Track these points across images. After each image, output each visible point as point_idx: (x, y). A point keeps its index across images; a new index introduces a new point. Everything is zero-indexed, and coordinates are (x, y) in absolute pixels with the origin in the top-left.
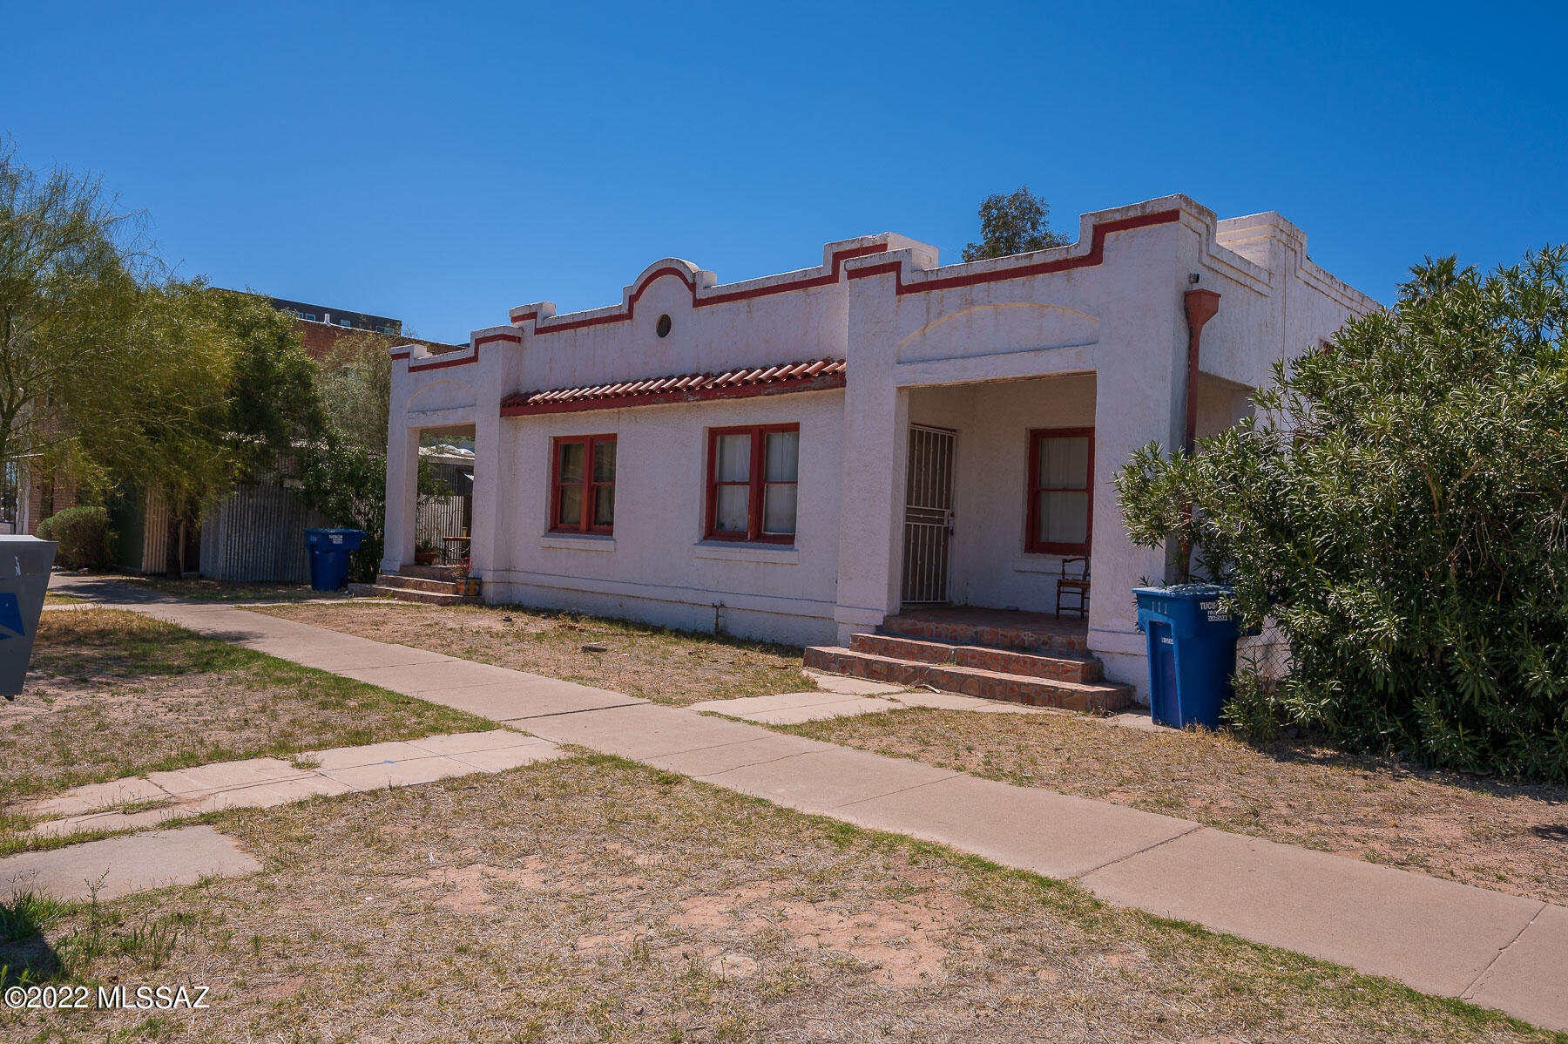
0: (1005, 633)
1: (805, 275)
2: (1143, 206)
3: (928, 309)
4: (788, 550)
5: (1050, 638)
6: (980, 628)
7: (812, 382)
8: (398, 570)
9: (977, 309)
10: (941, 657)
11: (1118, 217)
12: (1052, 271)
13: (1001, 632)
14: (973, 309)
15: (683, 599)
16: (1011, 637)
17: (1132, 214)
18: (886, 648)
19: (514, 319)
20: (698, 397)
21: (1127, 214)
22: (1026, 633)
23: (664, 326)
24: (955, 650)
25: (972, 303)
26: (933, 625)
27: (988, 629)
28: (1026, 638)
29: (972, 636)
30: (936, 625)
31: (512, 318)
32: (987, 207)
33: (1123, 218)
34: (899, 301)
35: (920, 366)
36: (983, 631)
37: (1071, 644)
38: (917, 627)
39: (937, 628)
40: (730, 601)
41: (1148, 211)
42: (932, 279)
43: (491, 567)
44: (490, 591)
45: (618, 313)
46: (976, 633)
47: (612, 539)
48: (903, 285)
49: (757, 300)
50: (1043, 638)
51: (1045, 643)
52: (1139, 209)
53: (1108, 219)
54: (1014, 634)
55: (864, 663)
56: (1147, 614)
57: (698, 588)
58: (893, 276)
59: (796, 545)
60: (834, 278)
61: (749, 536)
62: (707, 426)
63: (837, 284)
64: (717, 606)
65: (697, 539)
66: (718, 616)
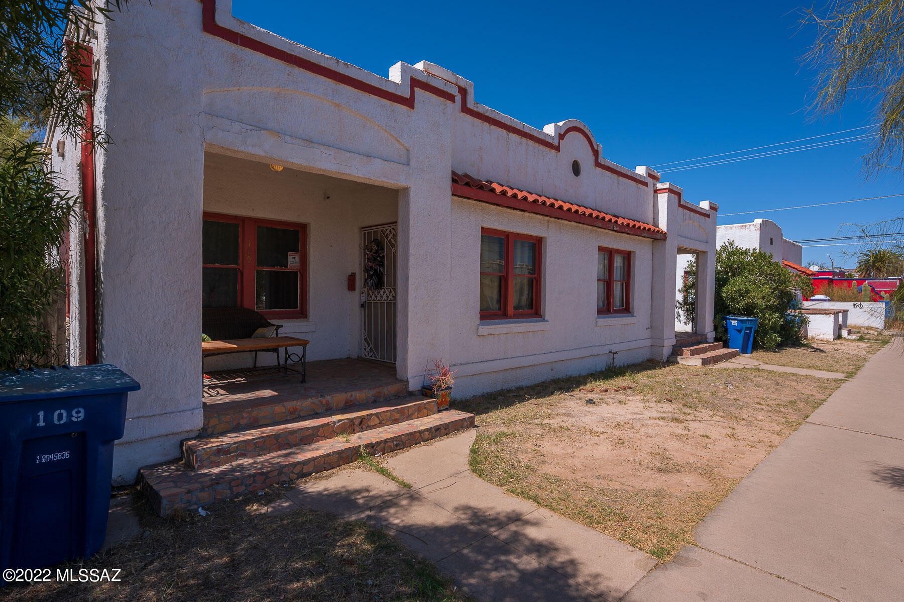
3: (683, 216)
4: (632, 316)
6: (692, 338)
10: (707, 350)
13: (696, 338)
18: (697, 352)
23: (576, 168)
25: (691, 219)
33: (712, 206)
35: (683, 239)
45: (551, 141)
47: (545, 320)
48: (680, 204)
56: (745, 325)
57: (598, 345)
58: (677, 198)
59: (635, 314)
60: (647, 184)
61: (612, 311)
62: (599, 245)
63: (647, 188)
64: (613, 353)
65: (596, 315)
66: (614, 358)
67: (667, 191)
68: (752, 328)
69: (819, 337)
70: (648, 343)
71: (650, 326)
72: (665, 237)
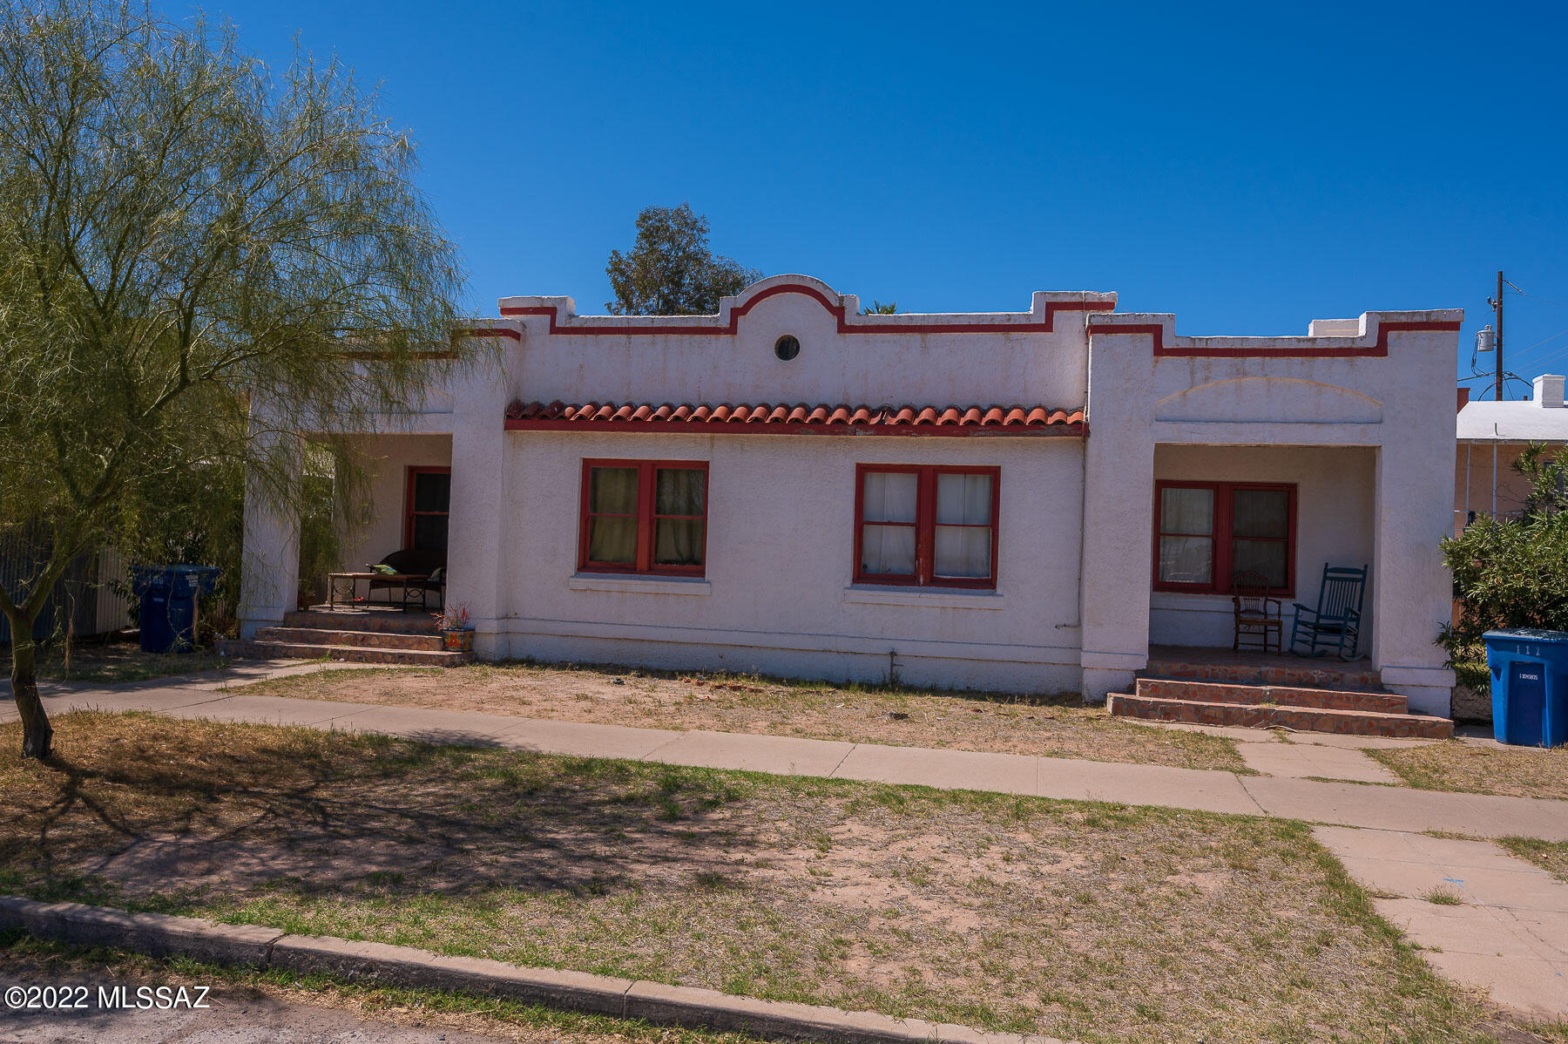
0: (1293, 672)
1: (1009, 320)
2: (1428, 314)
3: (1192, 373)
4: (989, 595)
5: (1342, 675)
6: (1264, 669)
8: (282, 618)
9: (1249, 380)
10: (1259, 698)
11: (1403, 319)
12: (1333, 356)
13: (1288, 671)
14: (1242, 380)
15: (830, 647)
16: (1299, 675)
17: (1417, 319)
19: (505, 311)
20: (871, 432)
21: (1412, 319)
22: (1316, 671)
23: (787, 348)
24: (1270, 691)
25: (1245, 374)
26: (1209, 668)
27: (1273, 669)
28: (1315, 676)
29: (1255, 676)
30: (1213, 667)
31: (501, 309)
32: (644, 218)
33: (1409, 321)
34: (1157, 362)
35: (1184, 426)
36: (1268, 671)
37: (1365, 680)
38: (1188, 670)
39: (1213, 670)
40: (903, 649)
41: (1433, 318)
42: (1201, 347)
43: (493, 615)
44: (489, 642)
45: (713, 325)
46: (1260, 673)
47: (704, 582)
48: (1164, 347)
49: (932, 336)
50: (1333, 675)
51: (1336, 679)
52: (1424, 316)
53: (1395, 320)
54: (1302, 673)
55: (1193, 709)
56: (1507, 656)
57: (853, 635)
58: (1149, 338)
59: (999, 590)
60: (1047, 327)
61: (921, 580)
62: (859, 462)
63: (1049, 334)
64: (893, 654)
65: (848, 583)
66: (893, 665)
67: (1090, 331)
68: (1540, 666)
70: (1062, 656)
71: (1073, 621)
72: (1081, 430)
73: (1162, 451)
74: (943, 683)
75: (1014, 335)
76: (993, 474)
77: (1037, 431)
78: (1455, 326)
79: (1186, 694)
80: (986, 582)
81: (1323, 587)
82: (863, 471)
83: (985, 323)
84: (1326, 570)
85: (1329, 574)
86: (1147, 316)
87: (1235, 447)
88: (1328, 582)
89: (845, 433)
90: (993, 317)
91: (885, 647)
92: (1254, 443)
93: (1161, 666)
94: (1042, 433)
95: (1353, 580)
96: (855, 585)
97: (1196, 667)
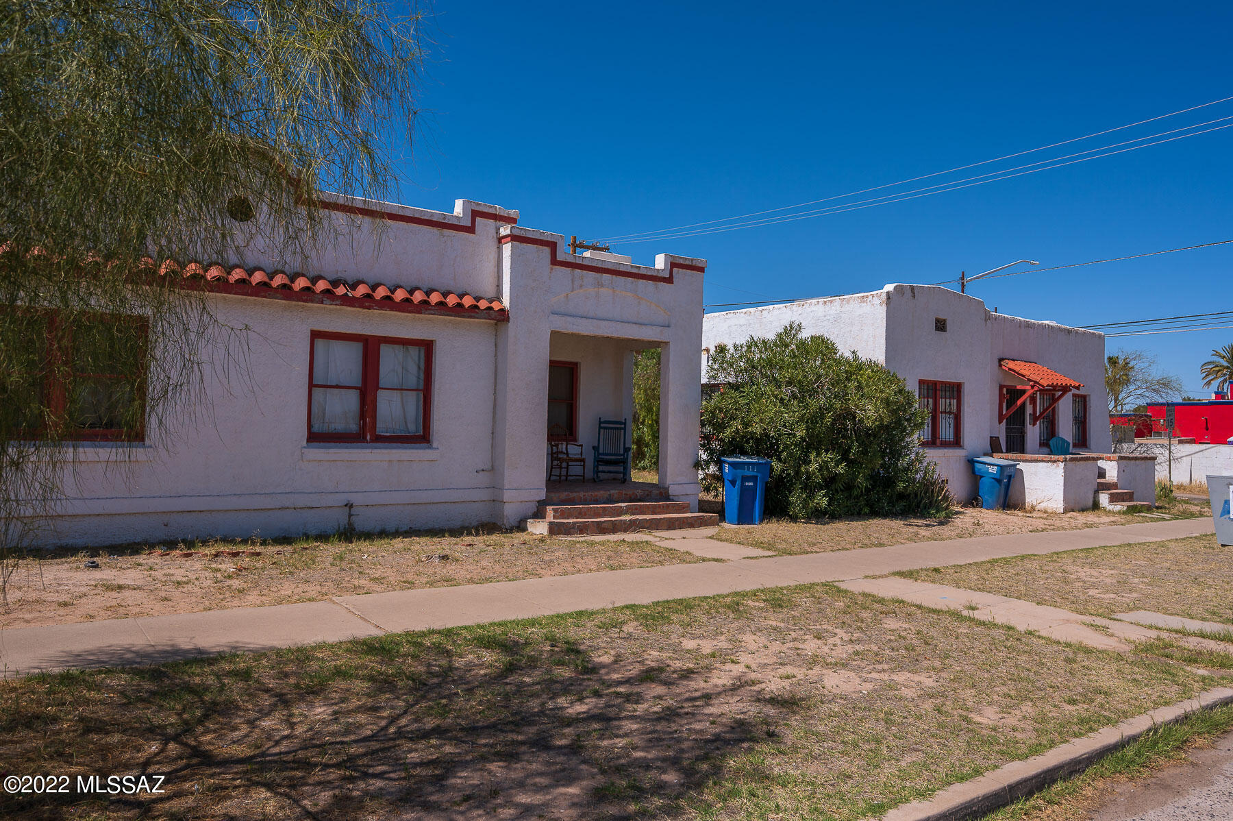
2: (692, 260)
3: (573, 281)
4: (426, 448)
5: (651, 492)
6: (612, 492)
7: (477, 313)
9: (604, 290)
10: (620, 512)
11: (681, 262)
13: (624, 492)
14: (601, 290)
17: (687, 262)
18: (580, 513)
20: (338, 302)
21: (685, 261)
24: (626, 507)
25: (602, 285)
26: (582, 494)
27: (617, 492)
28: (637, 494)
30: (584, 493)
34: (552, 270)
35: (569, 319)
37: (661, 494)
40: (357, 499)
42: (579, 262)
47: (144, 447)
48: (557, 259)
56: (740, 472)
57: (309, 491)
58: (547, 250)
59: (435, 444)
60: (471, 229)
61: (368, 437)
62: (315, 329)
63: (472, 235)
64: (349, 506)
65: (304, 443)
66: (350, 515)
67: (509, 239)
68: (756, 477)
69: (1042, 506)
70: (484, 495)
71: (488, 466)
72: (503, 316)
73: (557, 338)
74: (391, 527)
75: (447, 232)
76: (427, 347)
77: (473, 314)
78: (702, 270)
79: (581, 514)
80: (422, 437)
81: (599, 434)
82: (316, 335)
83: (425, 218)
84: (600, 422)
85: (602, 425)
86: (547, 234)
87: (595, 337)
88: (602, 431)
89: (312, 301)
90: (432, 215)
91: (342, 499)
92: (606, 335)
93: (555, 496)
94: (477, 316)
95: (618, 428)
96: (309, 444)
97: (575, 494)
